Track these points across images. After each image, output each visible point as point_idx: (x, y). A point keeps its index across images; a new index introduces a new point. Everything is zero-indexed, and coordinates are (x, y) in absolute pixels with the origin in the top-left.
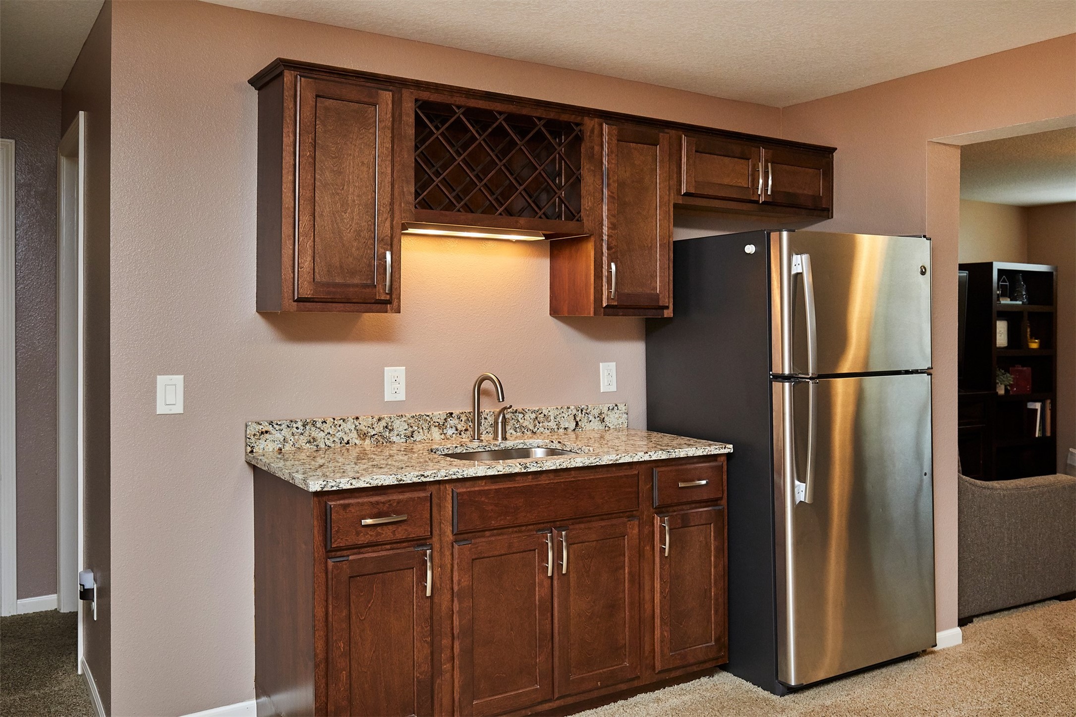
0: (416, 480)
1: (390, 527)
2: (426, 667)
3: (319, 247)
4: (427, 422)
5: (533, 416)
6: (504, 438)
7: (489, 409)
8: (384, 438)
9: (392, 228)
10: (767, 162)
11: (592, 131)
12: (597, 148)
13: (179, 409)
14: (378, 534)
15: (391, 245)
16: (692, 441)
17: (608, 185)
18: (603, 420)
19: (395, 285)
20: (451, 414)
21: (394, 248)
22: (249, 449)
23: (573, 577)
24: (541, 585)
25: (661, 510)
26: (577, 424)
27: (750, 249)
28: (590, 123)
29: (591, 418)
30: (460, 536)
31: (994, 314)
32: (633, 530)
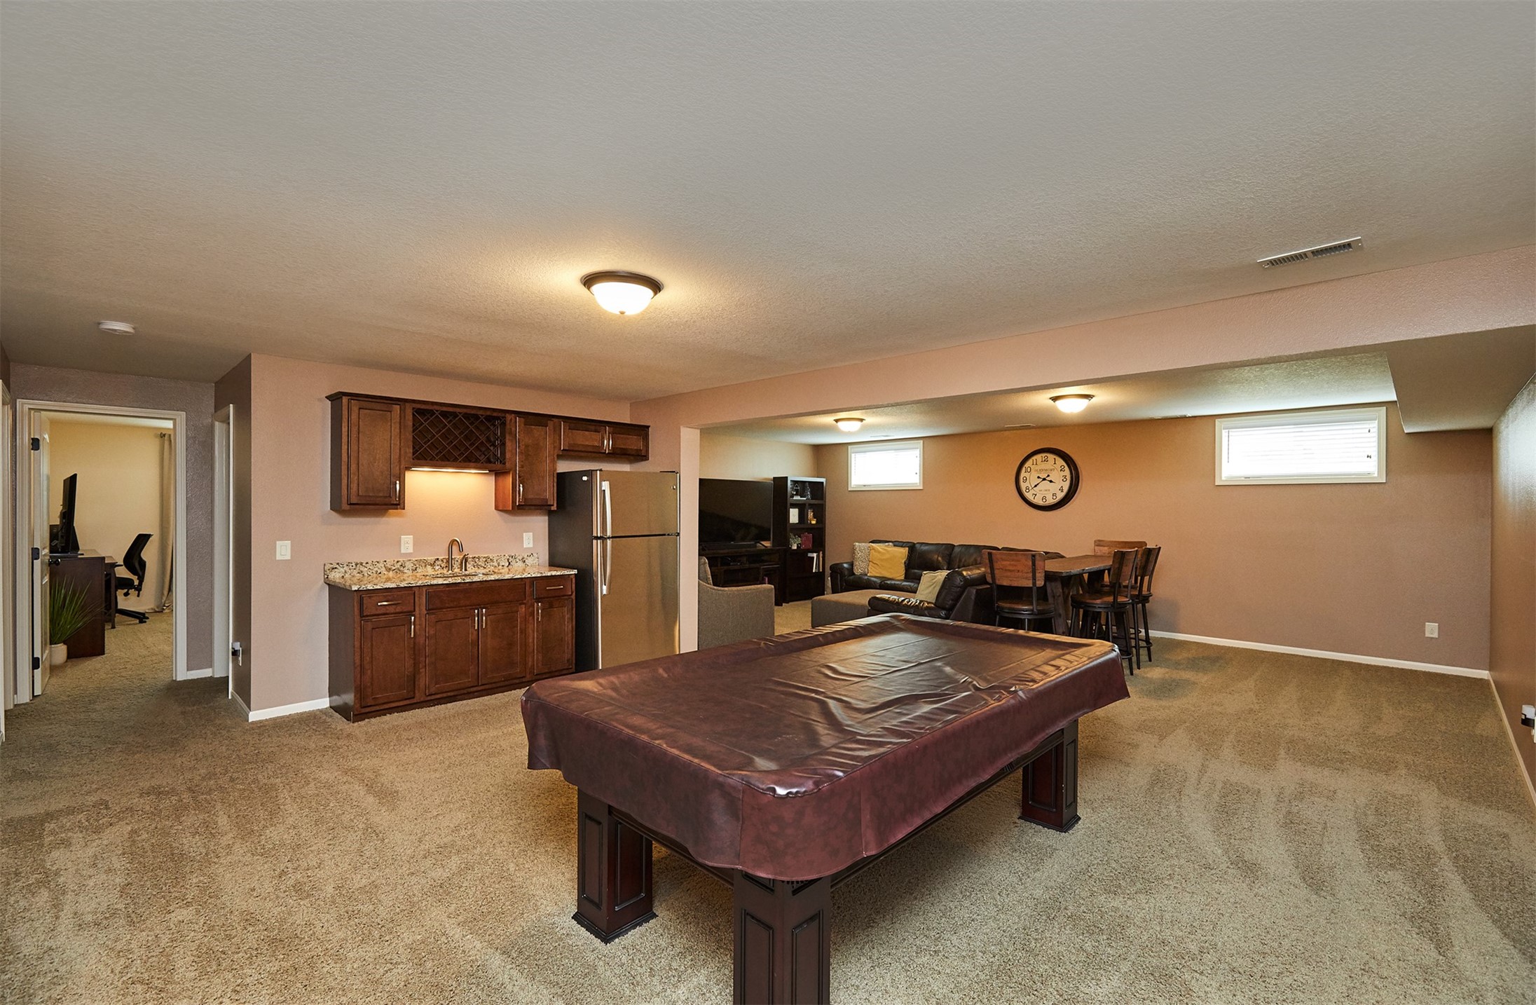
0: (406, 585)
1: (393, 606)
2: (411, 670)
3: (361, 479)
4: (426, 563)
5: (484, 559)
6: (466, 570)
7: (457, 556)
8: (400, 570)
9: (400, 469)
10: (609, 433)
11: (511, 420)
12: (513, 429)
13: (288, 557)
14: (387, 610)
15: (400, 478)
16: (557, 569)
17: (519, 447)
18: (524, 562)
19: (402, 497)
20: (438, 559)
21: (401, 479)
22: (326, 576)
23: (489, 629)
24: (472, 634)
25: (538, 600)
26: (509, 564)
27: (585, 478)
28: (509, 417)
29: (517, 560)
30: (429, 610)
31: (789, 505)
32: (522, 609)
